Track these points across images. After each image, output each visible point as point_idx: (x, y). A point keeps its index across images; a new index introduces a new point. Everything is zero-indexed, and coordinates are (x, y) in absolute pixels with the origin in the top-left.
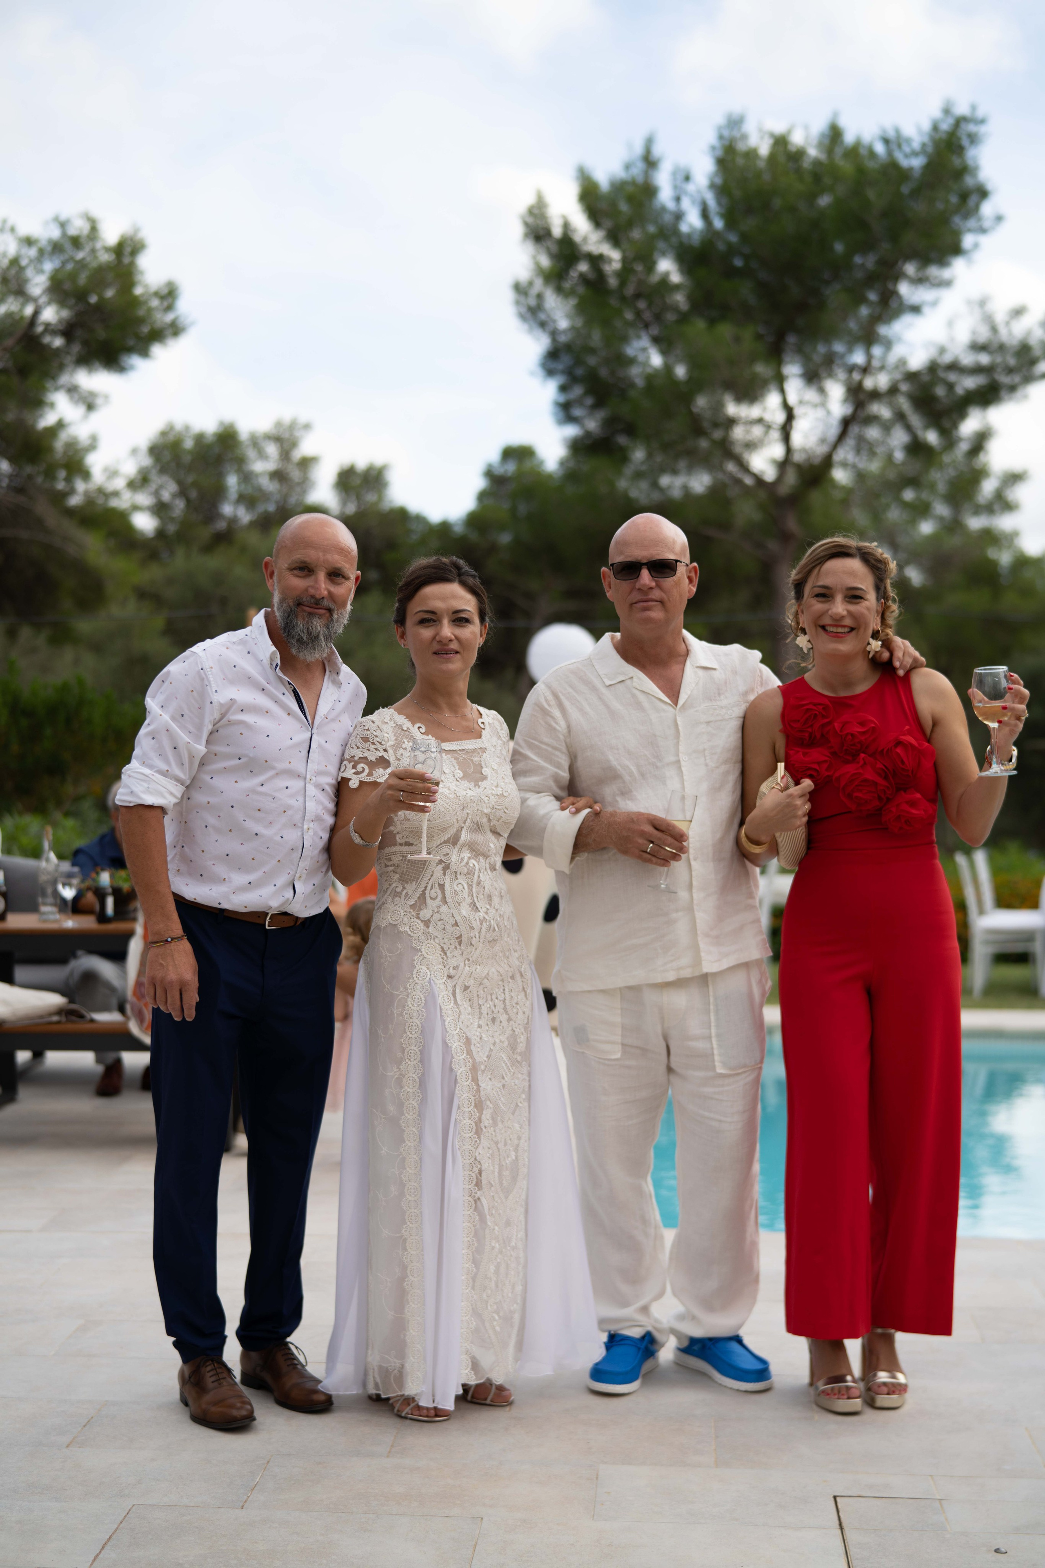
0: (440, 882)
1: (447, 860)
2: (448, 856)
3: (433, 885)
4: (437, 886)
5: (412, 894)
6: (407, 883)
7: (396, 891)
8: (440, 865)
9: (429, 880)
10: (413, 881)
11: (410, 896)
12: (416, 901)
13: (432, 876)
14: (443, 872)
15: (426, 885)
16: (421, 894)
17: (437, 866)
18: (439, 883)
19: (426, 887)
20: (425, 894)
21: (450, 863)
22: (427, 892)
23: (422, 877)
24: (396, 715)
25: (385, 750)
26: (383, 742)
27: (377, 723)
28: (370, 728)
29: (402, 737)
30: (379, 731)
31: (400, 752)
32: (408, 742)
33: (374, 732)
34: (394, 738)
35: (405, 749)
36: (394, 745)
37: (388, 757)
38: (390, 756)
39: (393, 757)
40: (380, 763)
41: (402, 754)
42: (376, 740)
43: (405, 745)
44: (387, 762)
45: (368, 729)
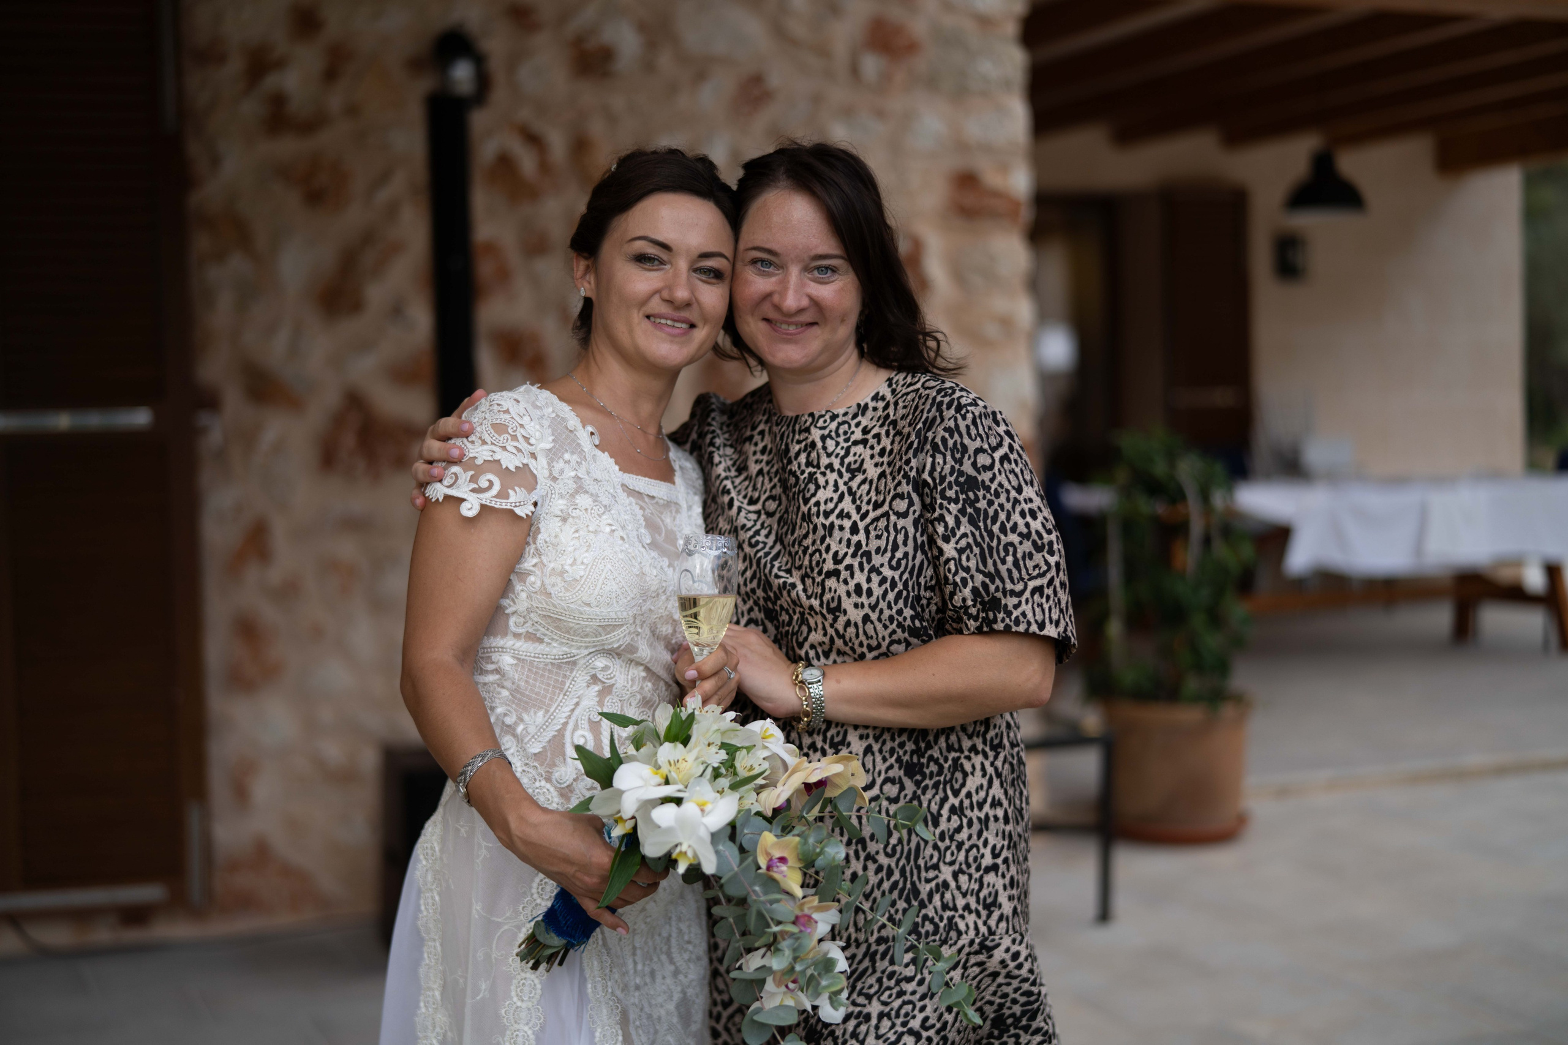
0: (591, 717)
1: (607, 679)
2: (609, 672)
3: (579, 722)
4: (586, 725)
5: (536, 734)
6: (526, 710)
7: (503, 723)
8: (593, 686)
9: (572, 711)
10: (540, 708)
11: (533, 737)
12: (544, 748)
13: (577, 704)
14: (598, 699)
15: (565, 720)
16: (554, 736)
17: (588, 687)
18: (589, 719)
19: (565, 724)
20: (563, 736)
21: (613, 685)
22: (568, 734)
23: (559, 705)
24: (554, 399)
25: (533, 456)
26: (532, 441)
27: (522, 404)
28: (511, 410)
29: (564, 441)
30: (526, 419)
31: (559, 465)
32: (573, 453)
33: (517, 418)
34: (551, 438)
35: (568, 462)
36: (550, 450)
37: (536, 469)
38: (540, 468)
39: (546, 473)
40: (524, 477)
41: (562, 472)
42: (520, 432)
43: (567, 456)
44: (535, 477)
45: (507, 411)
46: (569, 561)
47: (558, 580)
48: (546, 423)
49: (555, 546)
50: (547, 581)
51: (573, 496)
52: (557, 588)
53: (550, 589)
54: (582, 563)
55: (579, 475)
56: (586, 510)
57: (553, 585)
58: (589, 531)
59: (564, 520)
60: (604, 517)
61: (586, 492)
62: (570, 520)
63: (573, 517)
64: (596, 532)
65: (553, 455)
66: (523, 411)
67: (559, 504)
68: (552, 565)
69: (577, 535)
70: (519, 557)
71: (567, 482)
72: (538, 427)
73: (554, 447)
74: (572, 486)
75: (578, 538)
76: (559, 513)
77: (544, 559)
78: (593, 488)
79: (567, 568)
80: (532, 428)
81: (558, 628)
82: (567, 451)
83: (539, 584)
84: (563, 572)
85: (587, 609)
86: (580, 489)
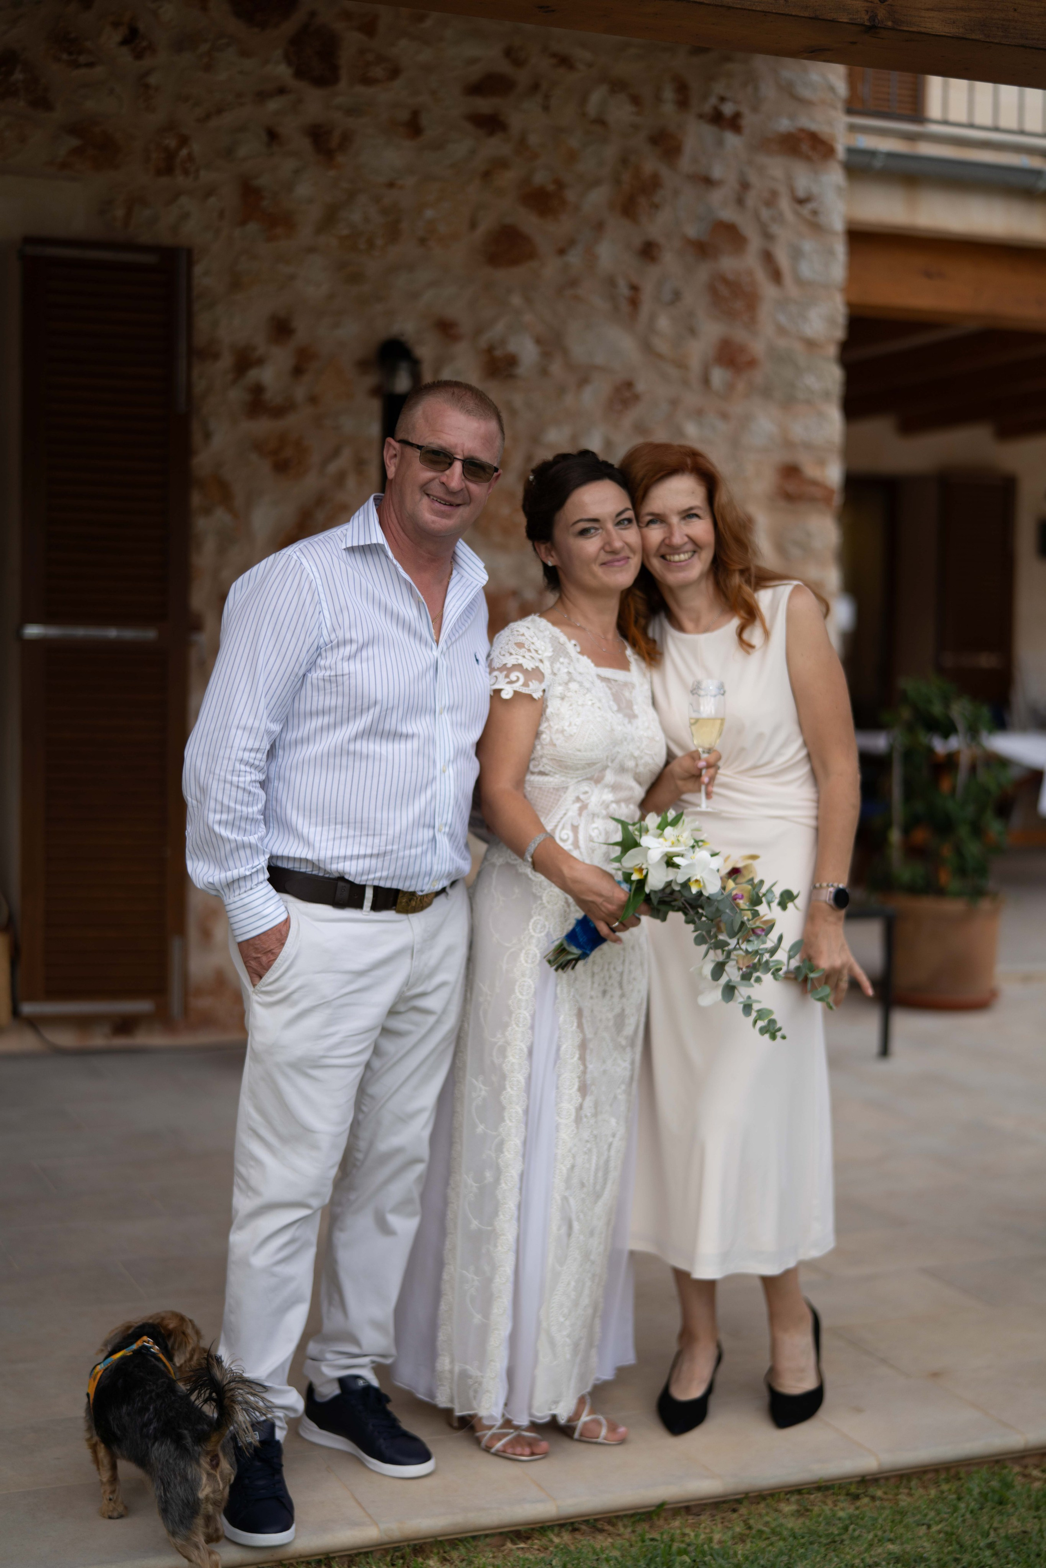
1: (586, 799)
2: (588, 795)
3: (566, 825)
4: (570, 827)
8: (576, 804)
9: (562, 818)
13: (566, 815)
14: (579, 812)
17: (574, 804)
18: (572, 823)
19: (558, 826)
21: (588, 803)
22: (558, 832)
23: (553, 814)
24: (549, 625)
25: (541, 661)
26: (540, 652)
27: (532, 630)
28: (526, 634)
29: (559, 651)
30: (535, 638)
31: (557, 665)
32: (565, 658)
33: (530, 639)
34: (551, 650)
35: (562, 663)
36: (551, 657)
37: (544, 669)
38: (546, 668)
39: (549, 671)
40: (536, 674)
41: (559, 669)
42: (532, 647)
43: (561, 660)
44: (543, 674)
45: (523, 635)
46: (567, 724)
47: (560, 736)
48: (547, 640)
49: (558, 715)
50: (554, 737)
51: (567, 684)
52: (559, 740)
53: (555, 742)
54: (575, 725)
55: (570, 671)
56: (576, 692)
57: (557, 739)
58: (578, 705)
59: (563, 699)
60: (587, 695)
61: (575, 681)
62: (566, 699)
63: (568, 697)
64: (583, 705)
65: (553, 660)
66: (533, 634)
67: (559, 690)
68: (556, 727)
69: (571, 708)
70: (539, 724)
71: (563, 675)
72: (542, 643)
73: (553, 655)
74: (566, 677)
75: (572, 710)
76: (559, 695)
77: (552, 723)
78: (579, 678)
79: (566, 728)
80: (539, 644)
81: (560, 766)
82: (561, 657)
83: (548, 739)
84: (562, 731)
85: (578, 753)
86: (571, 679)
